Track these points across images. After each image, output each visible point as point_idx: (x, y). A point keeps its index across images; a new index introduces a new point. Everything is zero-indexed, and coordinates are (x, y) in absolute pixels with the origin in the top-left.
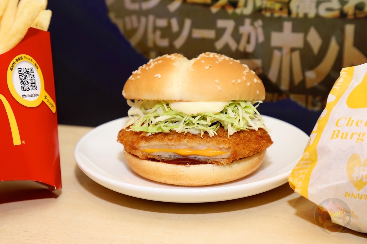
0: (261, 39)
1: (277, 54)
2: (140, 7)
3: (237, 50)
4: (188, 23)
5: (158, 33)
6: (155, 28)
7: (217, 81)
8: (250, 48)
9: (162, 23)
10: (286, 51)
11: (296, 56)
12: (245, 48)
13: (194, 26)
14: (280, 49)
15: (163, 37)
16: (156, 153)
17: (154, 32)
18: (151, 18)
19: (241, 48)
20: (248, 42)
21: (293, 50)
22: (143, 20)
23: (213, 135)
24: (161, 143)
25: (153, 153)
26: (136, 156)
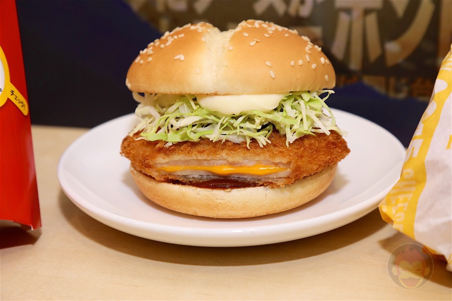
1: (344, 18)
3: (286, 14)
7: (268, 63)
10: (357, 14)
11: (372, 19)
12: (297, 11)
14: (348, 11)
16: (180, 171)
19: (292, 11)
20: (302, 2)
21: (367, 12)
23: (265, 144)
24: (187, 158)
25: (175, 172)
26: (151, 177)
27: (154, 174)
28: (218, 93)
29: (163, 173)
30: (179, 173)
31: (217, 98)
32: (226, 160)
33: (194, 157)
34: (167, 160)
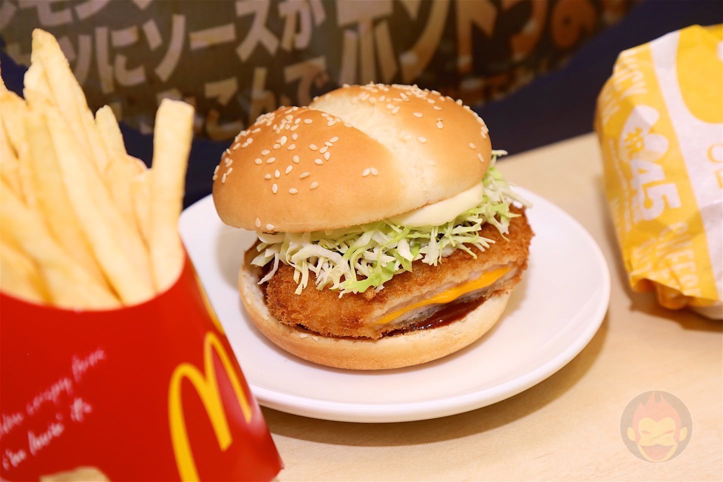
0: (320, 17)
1: (350, 37)
2: (74, 14)
4: (179, 23)
5: (121, 60)
6: (113, 52)
7: (472, 145)
8: (302, 41)
9: (126, 37)
10: (364, 27)
11: (383, 31)
12: (293, 43)
13: (192, 26)
14: (354, 27)
15: (130, 66)
16: (396, 318)
17: (112, 61)
18: (101, 33)
19: (286, 45)
20: (298, 29)
21: (376, 22)
22: (85, 41)
23: (488, 246)
24: (409, 297)
25: (394, 320)
26: (364, 338)
27: (368, 334)
28: (430, 202)
29: (377, 328)
30: (397, 321)
31: (427, 208)
32: (451, 282)
33: (416, 293)
34: (386, 308)
